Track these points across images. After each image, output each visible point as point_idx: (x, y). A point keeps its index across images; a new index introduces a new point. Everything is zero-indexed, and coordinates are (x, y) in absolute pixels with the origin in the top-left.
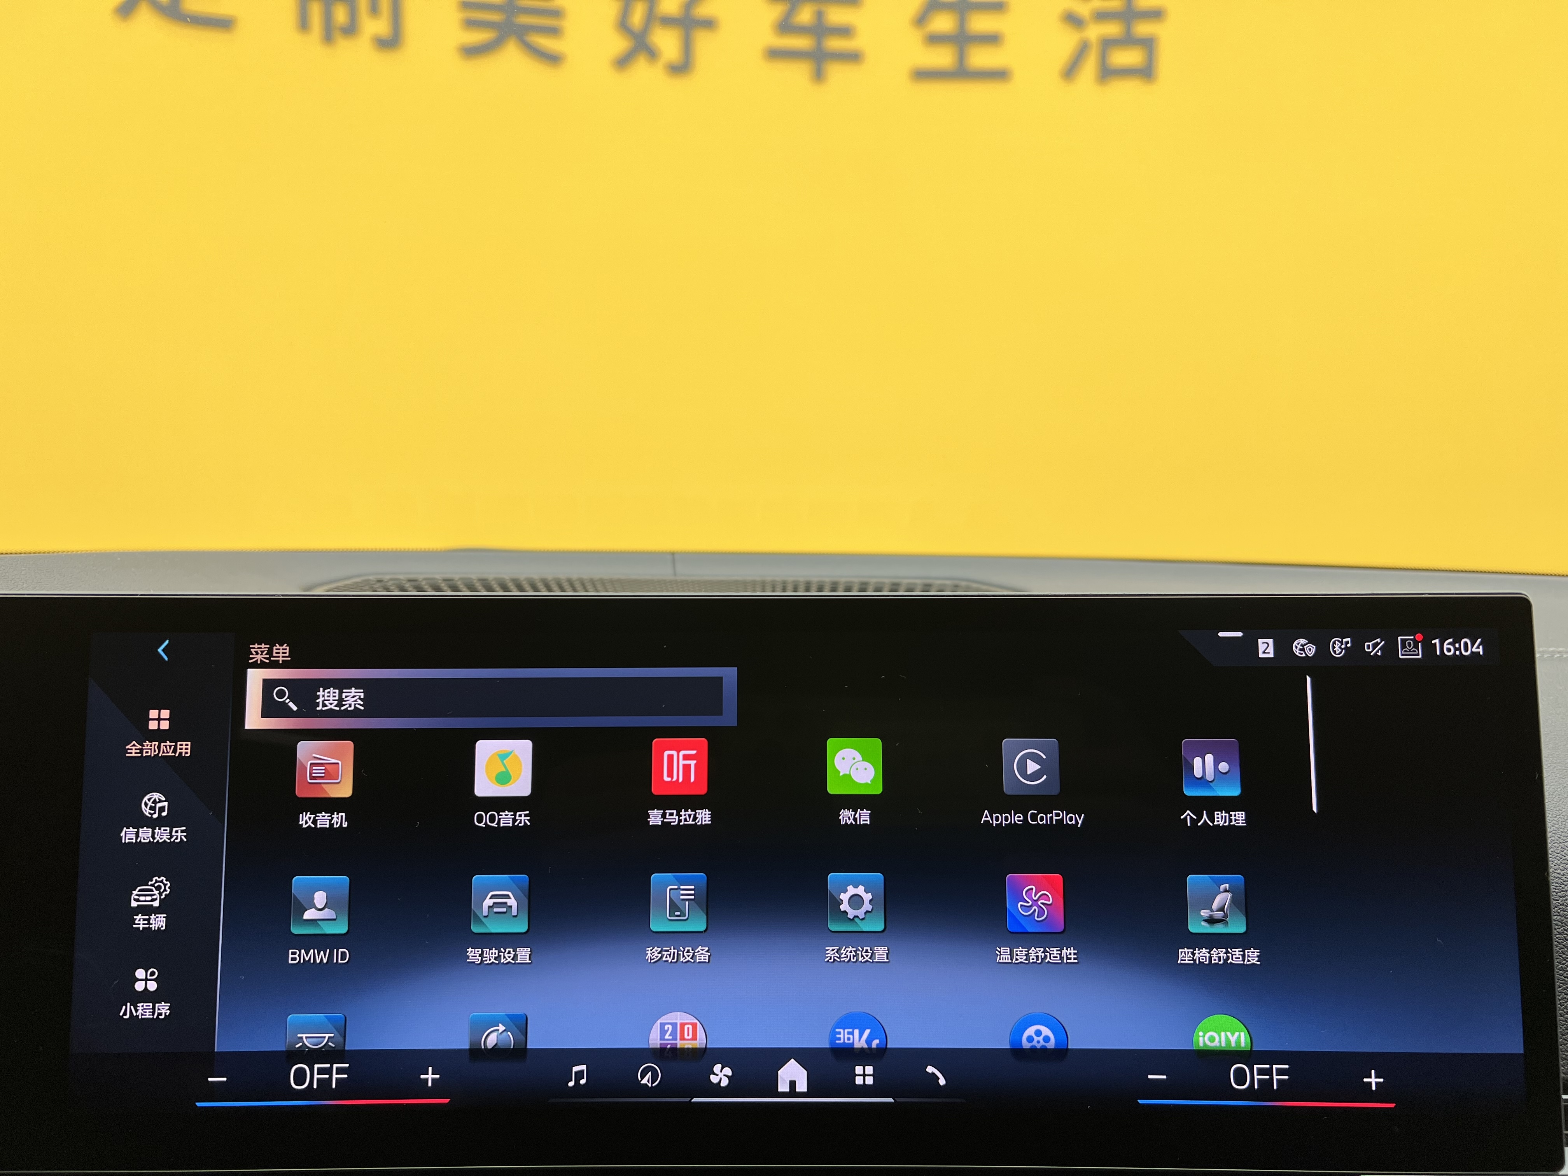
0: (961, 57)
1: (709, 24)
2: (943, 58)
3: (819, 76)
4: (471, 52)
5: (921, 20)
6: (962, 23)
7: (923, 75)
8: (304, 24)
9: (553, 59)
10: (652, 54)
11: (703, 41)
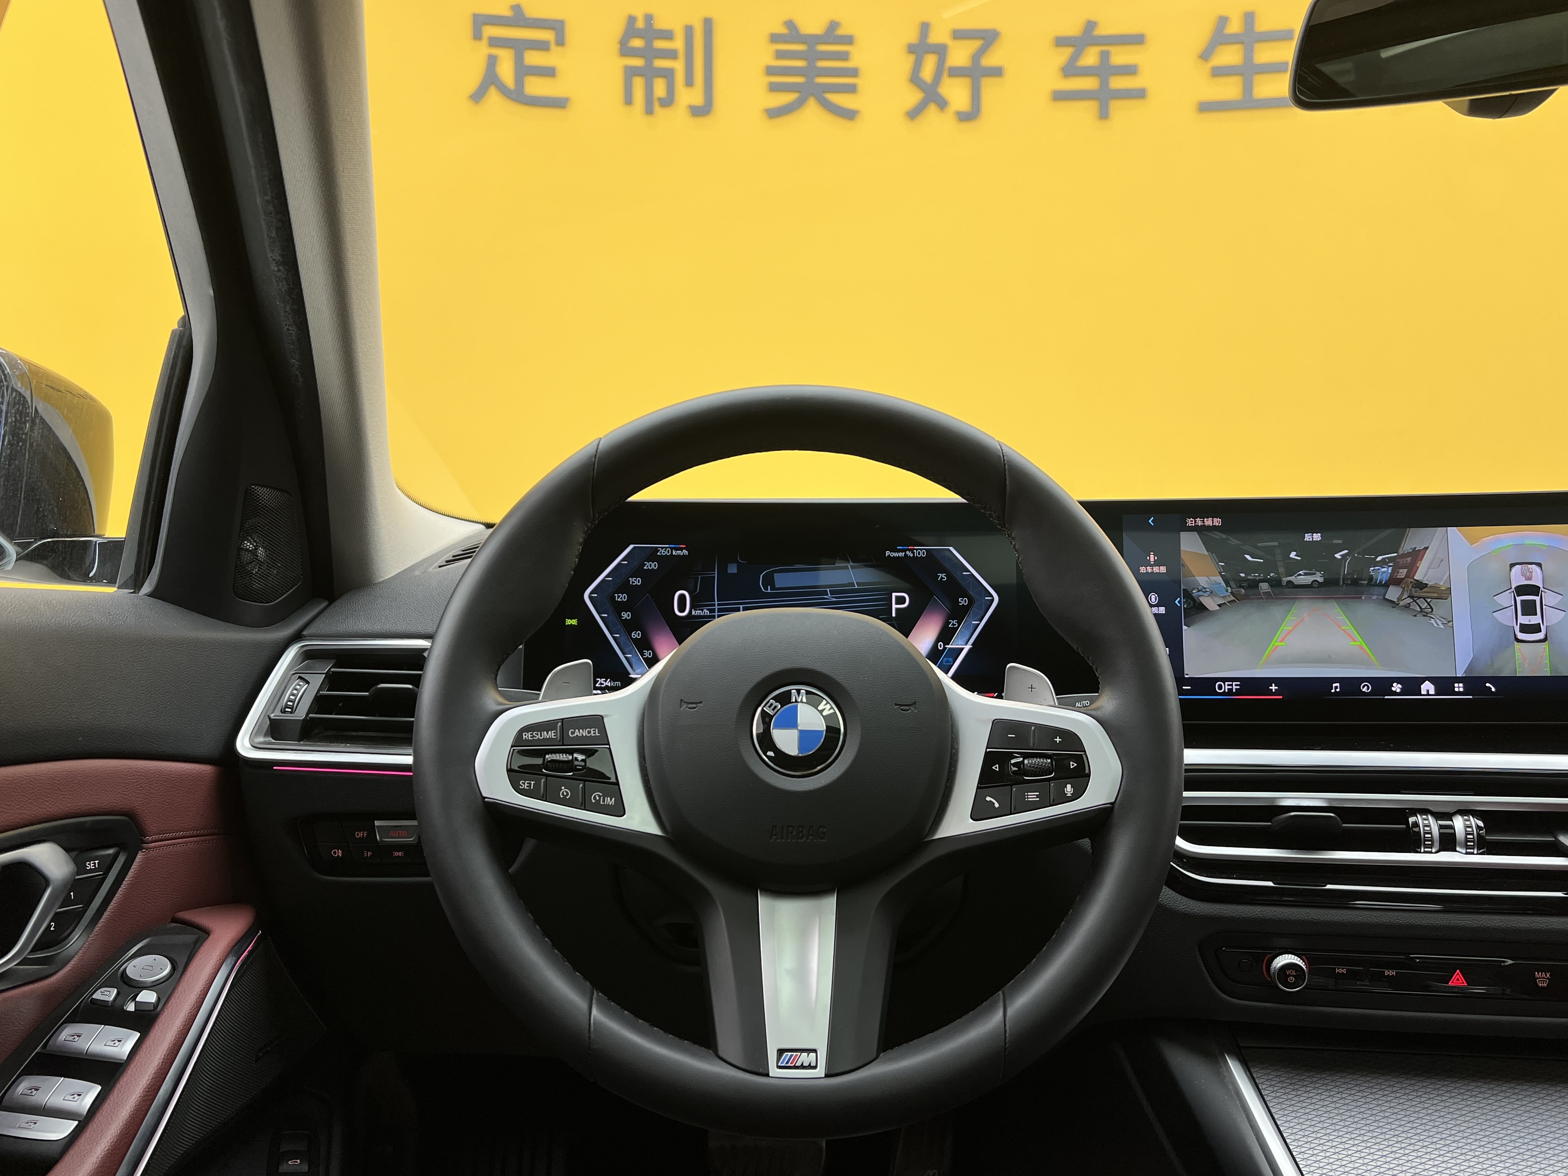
0: (1248, 88)
1: (997, 72)
2: (1230, 89)
3: (1104, 114)
4: (774, 113)
5: (1205, 55)
6: (1248, 54)
7: (1206, 107)
8: (628, 100)
9: (849, 115)
10: (942, 104)
11: (990, 88)
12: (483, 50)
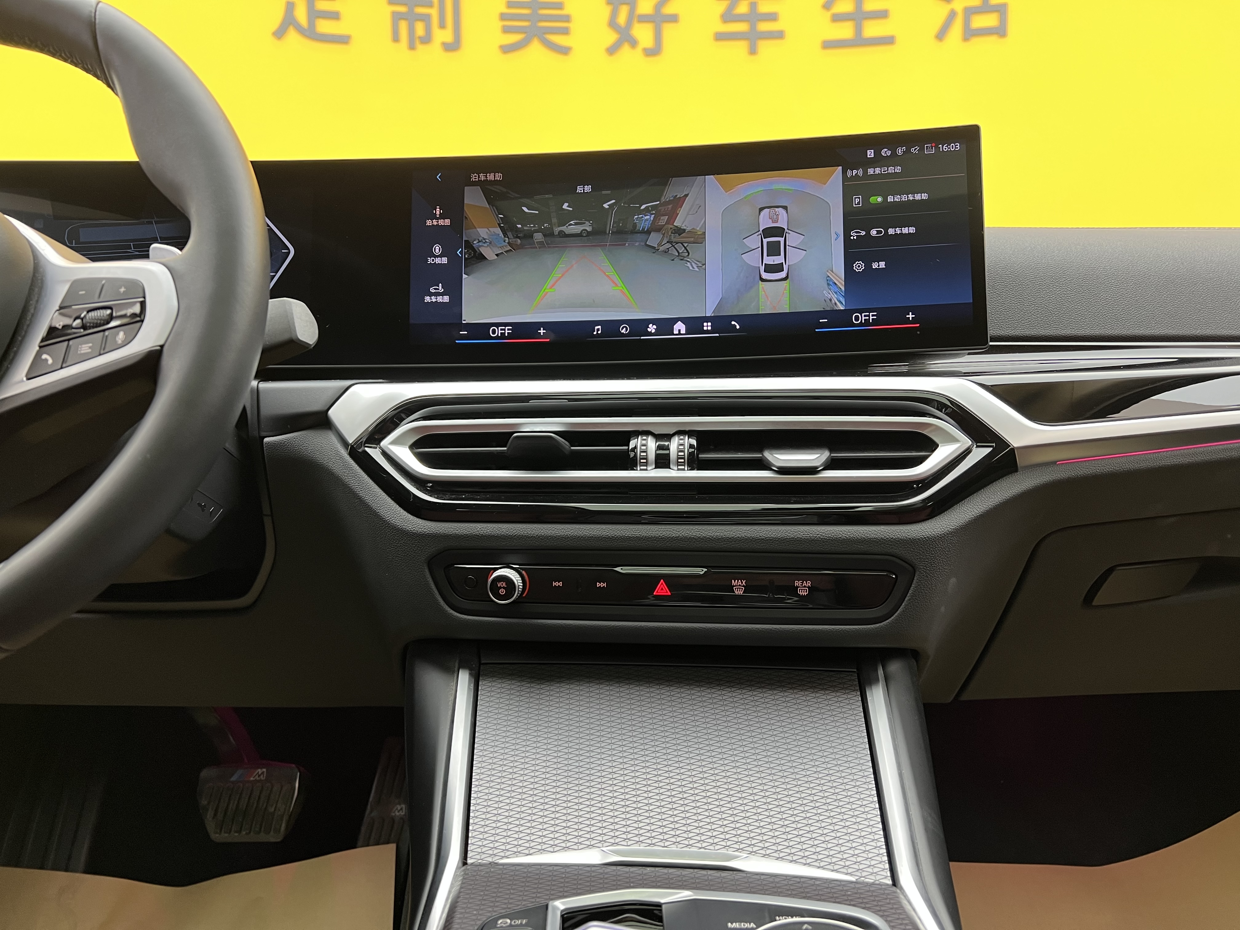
0: (859, 30)
1: (674, 19)
2: (845, 31)
3: (753, 51)
4: (506, 49)
5: (827, 6)
6: (859, 4)
7: (828, 45)
8: (396, 38)
9: (564, 51)
10: (634, 43)
11: (669, 31)
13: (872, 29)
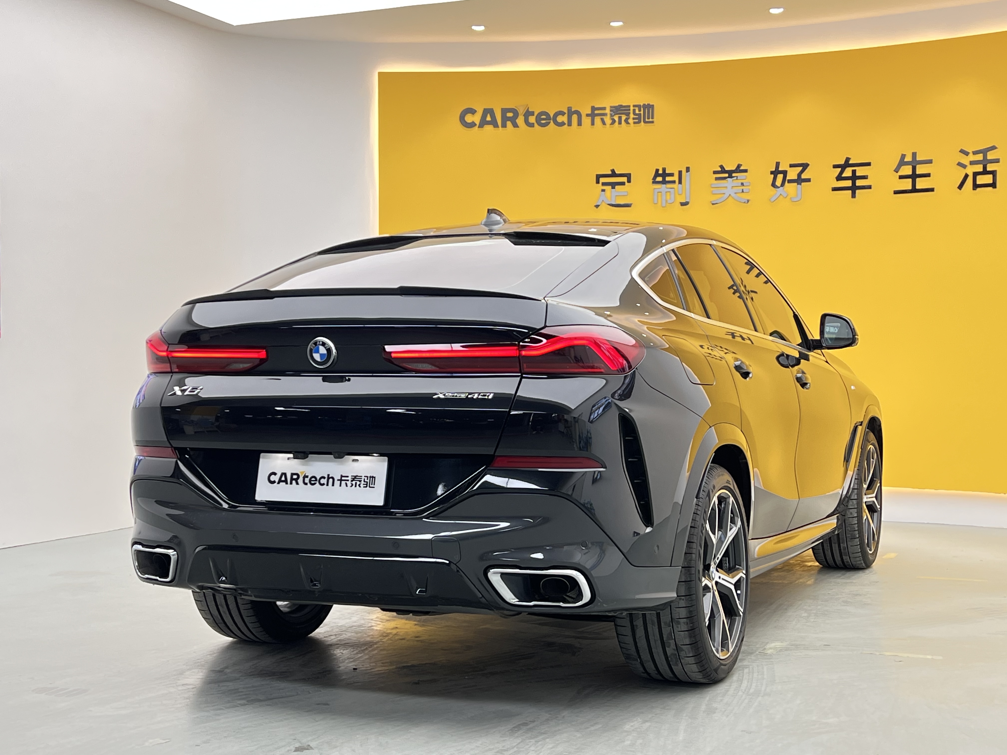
0: (914, 184)
1: (809, 180)
2: (907, 184)
3: (854, 196)
4: (714, 203)
5: (896, 171)
6: (914, 169)
7: (898, 192)
8: (656, 202)
9: (746, 202)
11: (805, 187)
12: (600, 187)
13: (921, 184)
